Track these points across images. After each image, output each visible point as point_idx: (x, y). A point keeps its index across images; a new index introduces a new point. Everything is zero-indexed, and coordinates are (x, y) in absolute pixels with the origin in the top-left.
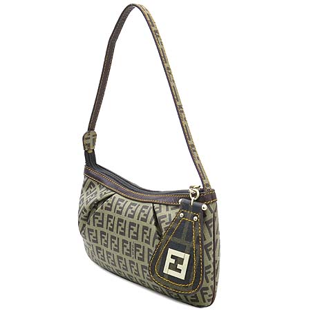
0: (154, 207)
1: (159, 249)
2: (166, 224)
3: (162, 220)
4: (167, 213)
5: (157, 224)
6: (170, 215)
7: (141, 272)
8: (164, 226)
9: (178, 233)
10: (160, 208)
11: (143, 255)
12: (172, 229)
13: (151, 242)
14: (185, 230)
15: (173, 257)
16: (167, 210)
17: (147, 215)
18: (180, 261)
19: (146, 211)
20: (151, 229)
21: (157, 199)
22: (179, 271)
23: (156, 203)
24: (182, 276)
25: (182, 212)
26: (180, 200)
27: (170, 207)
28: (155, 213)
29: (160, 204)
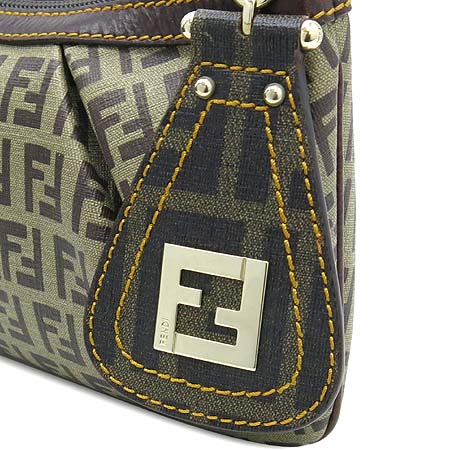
0: (65, 60)
1: (120, 249)
2: (128, 128)
3: (105, 113)
4: (127, 83)
5: (86, 132)
6: (139, 89)
7: (34, 331)
8: (115, 138)
9: (201, 172)
10: (94, 61)
11: (36, 263)
12: (168, 157)
13: (66, 208)
14: (231, 154)
15: (188, 278)
16: (127, 68)
17: (38, 99)
18: (227, 292)
19: (36, 79)
20: (60, 158)
21: (76, 25)
22: (229, 335)
23: (72, 43)
24: (241, 356)
25: (205, 72)
26: (188, 19)
27: (136, 57)
28: (73, 85)
29: (92, 45)
